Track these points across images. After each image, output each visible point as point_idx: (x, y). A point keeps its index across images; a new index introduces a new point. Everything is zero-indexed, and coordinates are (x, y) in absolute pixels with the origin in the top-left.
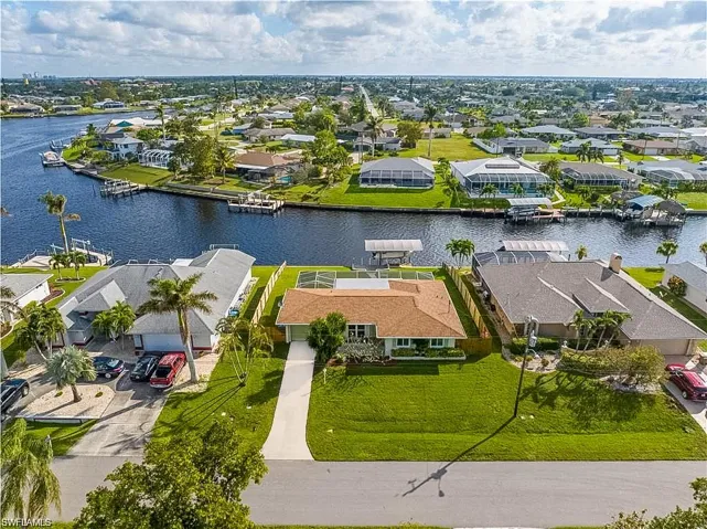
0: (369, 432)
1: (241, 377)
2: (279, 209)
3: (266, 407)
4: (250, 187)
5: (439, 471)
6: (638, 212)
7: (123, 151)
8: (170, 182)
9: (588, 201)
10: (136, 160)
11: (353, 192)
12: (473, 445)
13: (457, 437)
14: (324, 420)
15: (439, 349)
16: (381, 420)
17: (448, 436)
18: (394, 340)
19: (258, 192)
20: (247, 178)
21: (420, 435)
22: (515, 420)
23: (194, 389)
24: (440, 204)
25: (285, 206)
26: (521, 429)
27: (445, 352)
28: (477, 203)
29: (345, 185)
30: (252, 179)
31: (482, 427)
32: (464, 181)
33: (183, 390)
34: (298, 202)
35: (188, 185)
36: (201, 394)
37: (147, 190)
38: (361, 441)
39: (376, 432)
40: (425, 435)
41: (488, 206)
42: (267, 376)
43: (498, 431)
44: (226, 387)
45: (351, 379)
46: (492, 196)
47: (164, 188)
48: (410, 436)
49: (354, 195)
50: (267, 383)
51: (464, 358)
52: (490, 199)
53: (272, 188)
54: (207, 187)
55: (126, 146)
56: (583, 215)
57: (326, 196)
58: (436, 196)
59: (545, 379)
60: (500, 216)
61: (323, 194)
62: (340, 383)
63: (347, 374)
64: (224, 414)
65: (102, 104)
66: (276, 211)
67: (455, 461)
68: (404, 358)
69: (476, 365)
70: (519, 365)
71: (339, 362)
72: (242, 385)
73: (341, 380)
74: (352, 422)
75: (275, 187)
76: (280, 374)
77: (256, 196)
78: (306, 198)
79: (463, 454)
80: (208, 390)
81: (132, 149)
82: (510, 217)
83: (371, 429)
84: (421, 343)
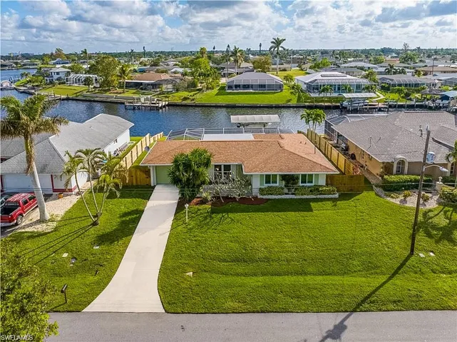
0: (238, 275)
1: (94, 217)
2: (164, 107)
3: (116, 246)
4: (143, 94)
5: (336, 327)
6: (446, 102)
7: (56, 77)
8: (85, 93)
9: (403, 97)
10: (64, 83)
11: (221, 95)
12: (372, 289)
13: (347, 280)
14: (183, 261)
15: (309, 187)
16: (252, 260)
17: (337, 279)
18: (262, 176)
19: (149, 96)
20: (142, 89)
21: (301, 279)
22: (413, 258)
23: (40, 228)
24: (289, 101)
25: (168, 105)
26: (425, 269)
27: (316, 189)
28: (317, 100)
29: (216, 91)
30: (145, 89)
31: (377, 267)
32: (305, 86)
33: (27, 230)
34: (179, 102)
35: (98, 95)
36: (46, 234)
37: (68, 99)
38: (227, 286)
39: (246, 275)
40: (308, 278)
41: (327, 102)
42: (125, 214)
43: (396, 272)
44: (77, 226)
45: (217, 217)
46: (328, 95)
47: (80, 98)
48: (289, 280)
49: (222, 96)
50: (123, 222)
51: (337, 196)
52: (327, 97)
53: (160, 94)
54: (112, 95)
55: (58, 73)
56: (401, 106)
57: (200, 98)
58: (285, 96)
59: (431, 214)
60: (336, 107)
61: (198, 96)
62: (204, 222)
63: (213, 212)
64: (65, 255)
65: (55, 61)
66: (161, 108)
67: (354, 311)
68: (273, 197)
69: (351, 202)
70: (397, 201)
71: (204, 201)
72: (95, 224)
73: (206, 218)
74: (216, 263)
75: (162, 93)
76: (139, 213)
77: (147, 99)
78: (185, 99)
79: (363, 301)
80: (56, 229)
81: (62, 75)
82: (346, 108)
83: (240, 270)
84: (289, 180)
